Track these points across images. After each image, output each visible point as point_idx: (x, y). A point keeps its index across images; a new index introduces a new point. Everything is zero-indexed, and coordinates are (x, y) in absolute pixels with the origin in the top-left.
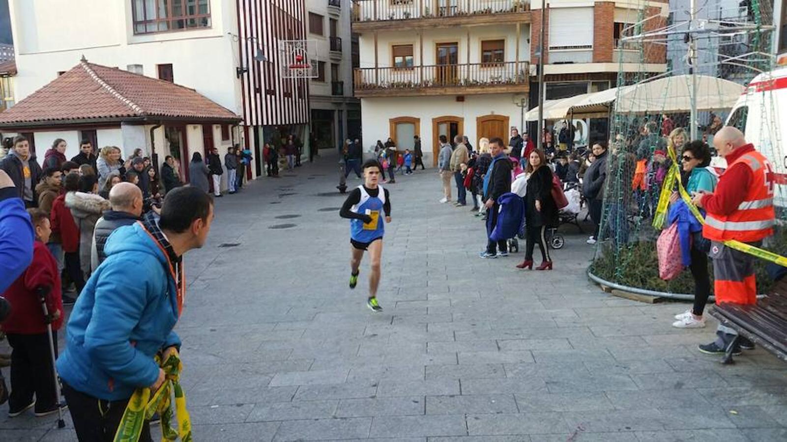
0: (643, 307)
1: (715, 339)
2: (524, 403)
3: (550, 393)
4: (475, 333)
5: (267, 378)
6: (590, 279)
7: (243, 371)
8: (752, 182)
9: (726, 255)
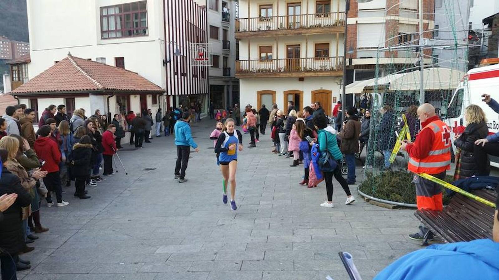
1: (418, 231)
2: (299, 265)
3: (315, 260)
4: (282, 224)
5: (155, 248)
7: (142, 244)
8: (434, 139)
9: (420, 181)
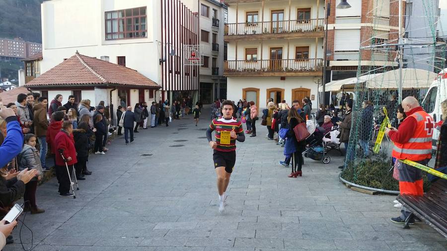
0: (367, 197)
2: (288, 244)
3: (303, 239)
4: (270, 206)
6: (341, 181)
7: (142, 220)
